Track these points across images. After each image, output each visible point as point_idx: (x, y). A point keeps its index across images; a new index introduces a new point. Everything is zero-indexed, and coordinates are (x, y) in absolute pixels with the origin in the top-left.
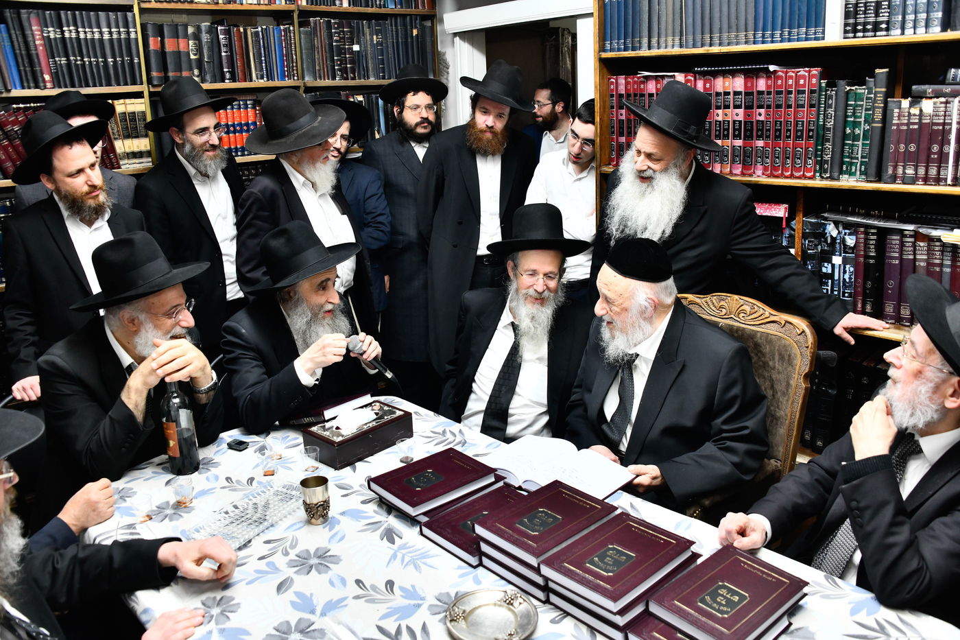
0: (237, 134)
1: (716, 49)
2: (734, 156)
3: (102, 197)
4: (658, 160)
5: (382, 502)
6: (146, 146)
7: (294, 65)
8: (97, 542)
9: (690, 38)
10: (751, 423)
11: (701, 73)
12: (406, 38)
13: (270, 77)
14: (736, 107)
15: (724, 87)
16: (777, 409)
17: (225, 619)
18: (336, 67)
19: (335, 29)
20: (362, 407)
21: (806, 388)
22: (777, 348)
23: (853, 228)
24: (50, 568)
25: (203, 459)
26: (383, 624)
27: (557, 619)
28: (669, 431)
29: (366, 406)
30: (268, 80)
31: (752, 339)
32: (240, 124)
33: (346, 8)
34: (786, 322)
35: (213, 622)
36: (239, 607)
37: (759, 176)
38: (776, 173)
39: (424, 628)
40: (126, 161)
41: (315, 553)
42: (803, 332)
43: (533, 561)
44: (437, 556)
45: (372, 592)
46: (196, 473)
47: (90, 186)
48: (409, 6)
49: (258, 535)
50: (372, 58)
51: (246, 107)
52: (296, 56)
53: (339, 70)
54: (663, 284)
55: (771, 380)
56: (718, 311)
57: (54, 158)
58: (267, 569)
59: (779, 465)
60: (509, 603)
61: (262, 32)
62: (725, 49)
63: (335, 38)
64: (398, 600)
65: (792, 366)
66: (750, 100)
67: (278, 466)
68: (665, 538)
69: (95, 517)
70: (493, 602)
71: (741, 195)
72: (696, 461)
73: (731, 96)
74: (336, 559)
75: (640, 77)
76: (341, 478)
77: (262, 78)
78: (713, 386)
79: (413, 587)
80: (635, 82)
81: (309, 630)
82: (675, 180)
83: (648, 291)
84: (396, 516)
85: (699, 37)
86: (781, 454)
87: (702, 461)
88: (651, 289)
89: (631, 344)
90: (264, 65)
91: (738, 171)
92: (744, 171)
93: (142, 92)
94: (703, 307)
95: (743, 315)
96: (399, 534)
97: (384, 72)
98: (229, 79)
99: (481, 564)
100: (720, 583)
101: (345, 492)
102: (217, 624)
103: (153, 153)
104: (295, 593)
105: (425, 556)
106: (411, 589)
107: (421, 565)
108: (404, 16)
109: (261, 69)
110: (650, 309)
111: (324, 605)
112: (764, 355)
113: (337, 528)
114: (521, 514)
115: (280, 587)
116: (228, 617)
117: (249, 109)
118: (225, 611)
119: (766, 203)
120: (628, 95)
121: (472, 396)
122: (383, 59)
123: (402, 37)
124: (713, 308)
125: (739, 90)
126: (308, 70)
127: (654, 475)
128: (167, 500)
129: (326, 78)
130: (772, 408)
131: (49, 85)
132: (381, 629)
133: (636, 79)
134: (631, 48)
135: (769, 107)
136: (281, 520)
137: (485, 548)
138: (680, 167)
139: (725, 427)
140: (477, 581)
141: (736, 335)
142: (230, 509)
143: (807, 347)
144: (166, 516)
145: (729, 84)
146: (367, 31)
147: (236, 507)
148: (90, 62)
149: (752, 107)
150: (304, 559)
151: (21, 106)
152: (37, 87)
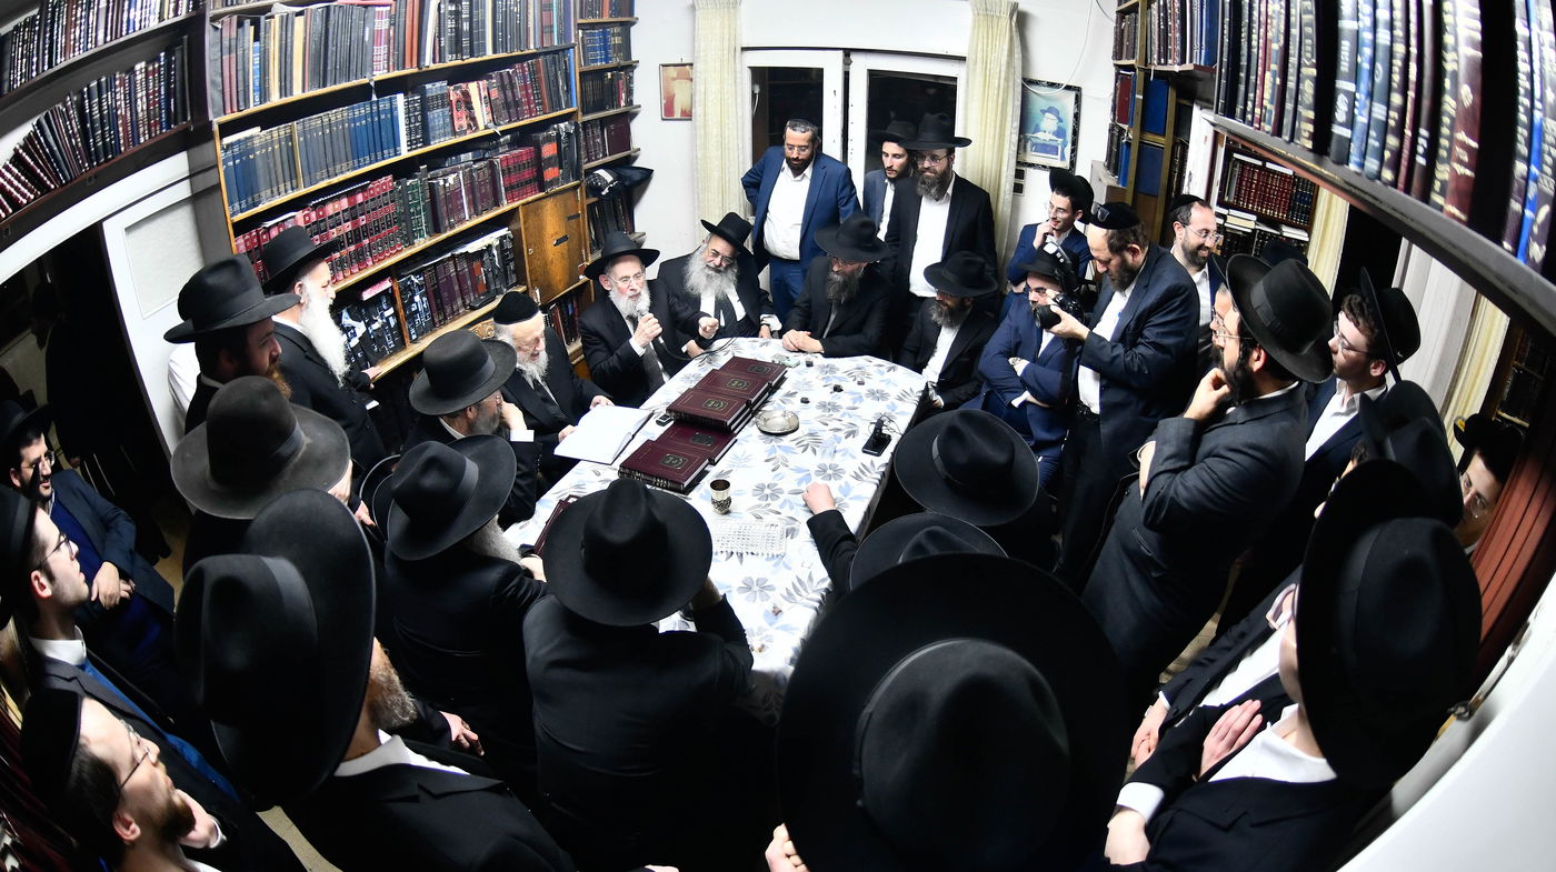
1: (335, 180)
14: (346, 221)
15: (333, 210)
37: (371, 266)
62: (341, 178)
66: (353, 213)
73: (340, 215)
91: (357, 269)
125: (345, 208)
135: (367, 213)
149: (356, 217)
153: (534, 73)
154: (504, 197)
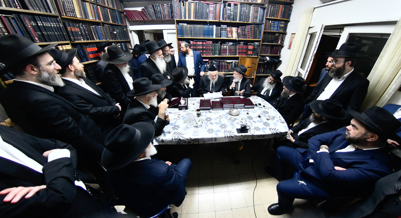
9: (193, 36)
19: (110, 28)
23: (216, 61)
33: (111, 23)
38: (207, 55)
48: (122, 23)
61: (94, 27)
62: (200, 38)
77: (97, 39)
90: (97, 36)
97: (121, 38)
98: (90, 40)
108: (122, 26)
123: (122, 31)
134: (183, 37)
145: (200, 43)
149: (203, 46)
153: (251, 28)
154: (237, 54)
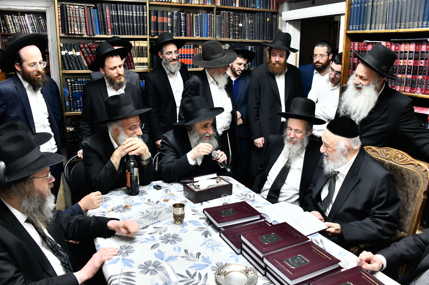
0: (185, 59)
1: (402, 30)
2: (407, 83)
3: (123, 79)
4: (365, 80)
5: (208, 220)
6: (146, 61)
7: (212, 31)
8: (90, 216)
9: (390, 24)
10: (390, 212)
11: (393, 42)
12: (264, 22)
13: (201, 36)
14: (410, 59)
15: (405, 49)
16: (408, 207)
17: (127, 255)
18: (231, 33)
19: (232, 16)
20: (212, 179)
21: (424, 199)
22: (412, 177)
24: (67, 222)
25: (142, 191)
26: (189, 270)
27: (266, 284)
28: (349, 210)
29: (214, 178)
30: (200, 37)
31: (400, 171)
32: (187, 55)
33: (237, 8)
34: (418, 164)
35: (121, 255)
36: (134, 251)
37: (418, 93)
38: (427, 92)
39: (206, 276)
40: (137, 66)
41: (172, 235)
42: (426, 170)
43: (261, 255)
44: (223, 246)
45: (190, 256)
46: (137, 196)
47: (118, 74)
48: (266, 8)
49: (152, 224)
50: (247, 30)
51: (190, 48)
52: (214, 27)
53: (232, 34)
54: (354, 139)
55: (407, 192)
56: (386, 156)
57: (106, 61)
58: (150, 238)
59: (406, 235)
60: (247, 272)
61: (200, 16)
62: (406, 30)
63: (231, 20)
64: (200, 261)
65: (418, 187)
66: (417, 55)
67: (171, 198)
68: (327, 257)
69: (92, 206)
70: (240, 270)
71: (406, 102)
72: (360, 226)
73: (408, 54)
74: (180, 240)
75: (364, 43)
76: (195, 207)
77: (198, 36)
78: (373, 191)
79: (208, 257)
80: (362, 45)
81: (158, 266)
82: (372, 91)
83: (345, 142)
84: (212, 227)
85: (394, 24)
86: (408, 229)
87: (362, 226)
88: (347, 141)
89: (336, 167)
90: (199, 30)
91: (408, 90)
92: (411, 91)
93: (147, 39)
94: (379, 153)
95: (397, 159)
96: (210, 234)
97: (252, 36)
98: (184, 35)
99: (241, 253)
100: (348, 283)
101: (195, 213)
102: (122, 256)
103: (149, 64)
104: (158, 250)
105: (218, 245)
106: (207, 258)
107: (215, 248)
108: (264, 12)
109: (198, 32)
110: (346, 151)
111: (168, 257)
112: (405, 179)
113: (185, 227)
114: (263, 234)
115: (153, 247)
116: (128, 254)
117: (191, 49)
118: (128, 252)
119: (421, 107)
120: (359, 51)
121: (267, 182)
122: (252, 31)
123: (262, 21)
124: (383, 154)
125: (412, 50)
126: (218, 33)
127: (337, 228)
128: (121, 204)
129: (226, 37)
130: (406, 206)
131: (110, 33)
132: (187, 272)
133: (363, 44)
134: (361, 29)
135: (426, 59)
136: (164, 220)
137: (244, 246)
138: (376, 85)
139: (377, 212)
140: (237, 260)
141: (393, 168)
142: (145, 212)
143: (427, 178)
144: (119, 211)
145: (407, 47)
146: (246, 18)
147: (147, 212)
148: (127, 25)
149: (417, 59)
150: (167, 237)
151: (99, 41)
152: (105, 34)
